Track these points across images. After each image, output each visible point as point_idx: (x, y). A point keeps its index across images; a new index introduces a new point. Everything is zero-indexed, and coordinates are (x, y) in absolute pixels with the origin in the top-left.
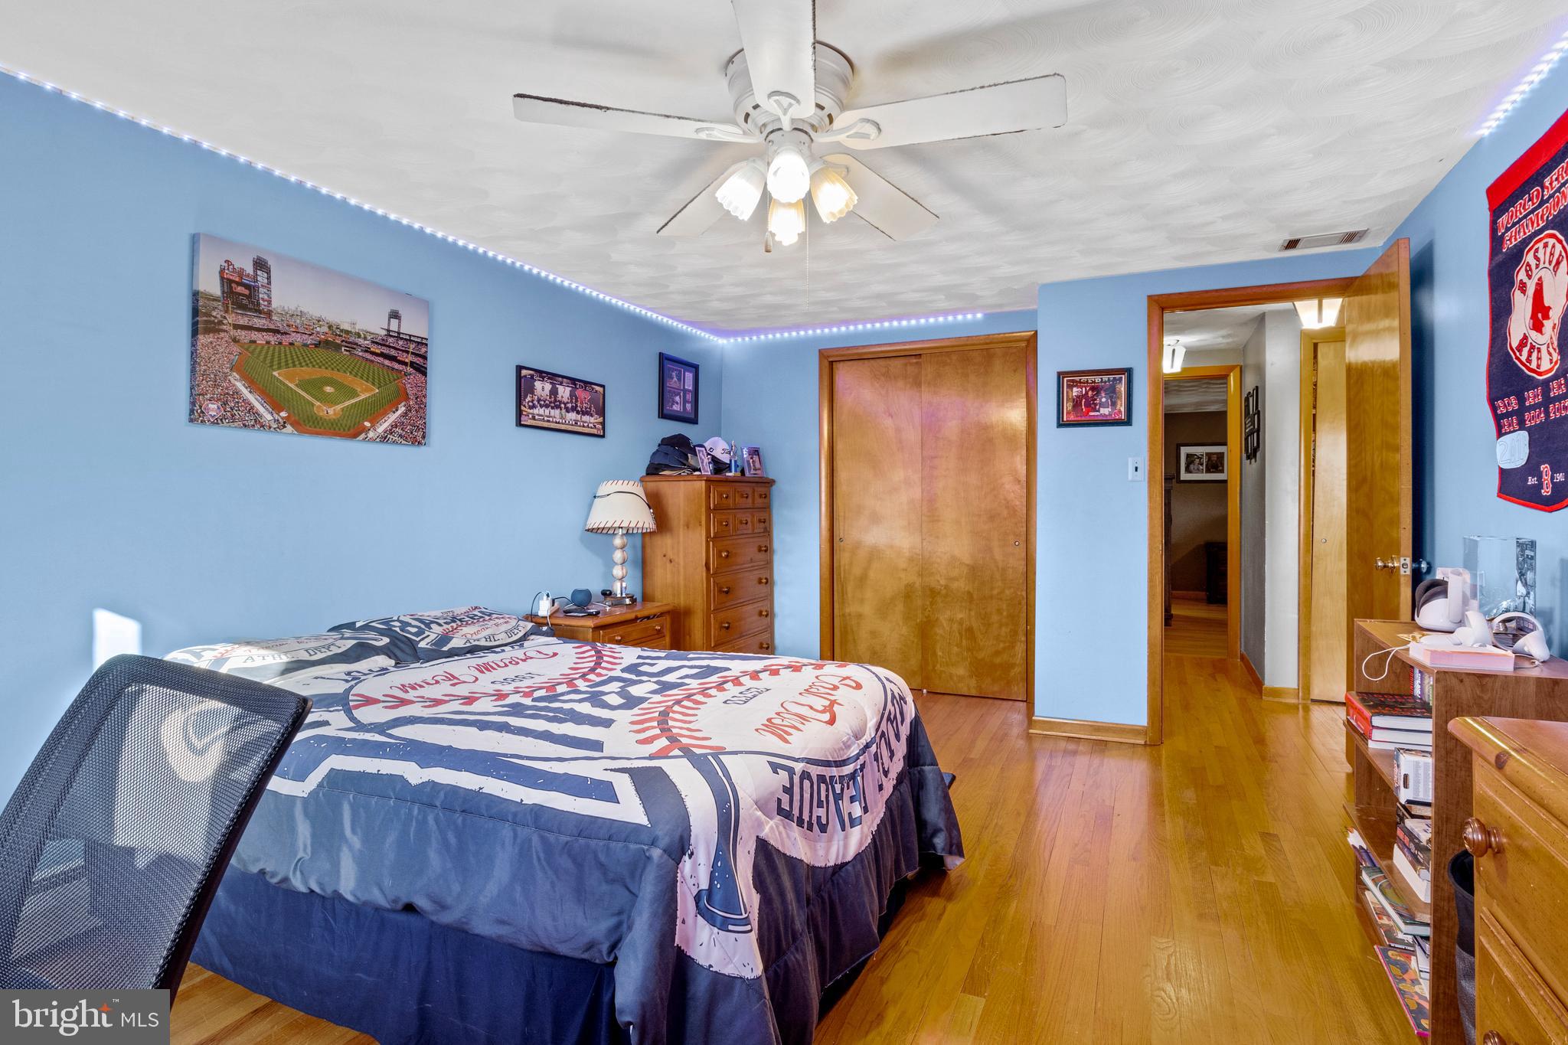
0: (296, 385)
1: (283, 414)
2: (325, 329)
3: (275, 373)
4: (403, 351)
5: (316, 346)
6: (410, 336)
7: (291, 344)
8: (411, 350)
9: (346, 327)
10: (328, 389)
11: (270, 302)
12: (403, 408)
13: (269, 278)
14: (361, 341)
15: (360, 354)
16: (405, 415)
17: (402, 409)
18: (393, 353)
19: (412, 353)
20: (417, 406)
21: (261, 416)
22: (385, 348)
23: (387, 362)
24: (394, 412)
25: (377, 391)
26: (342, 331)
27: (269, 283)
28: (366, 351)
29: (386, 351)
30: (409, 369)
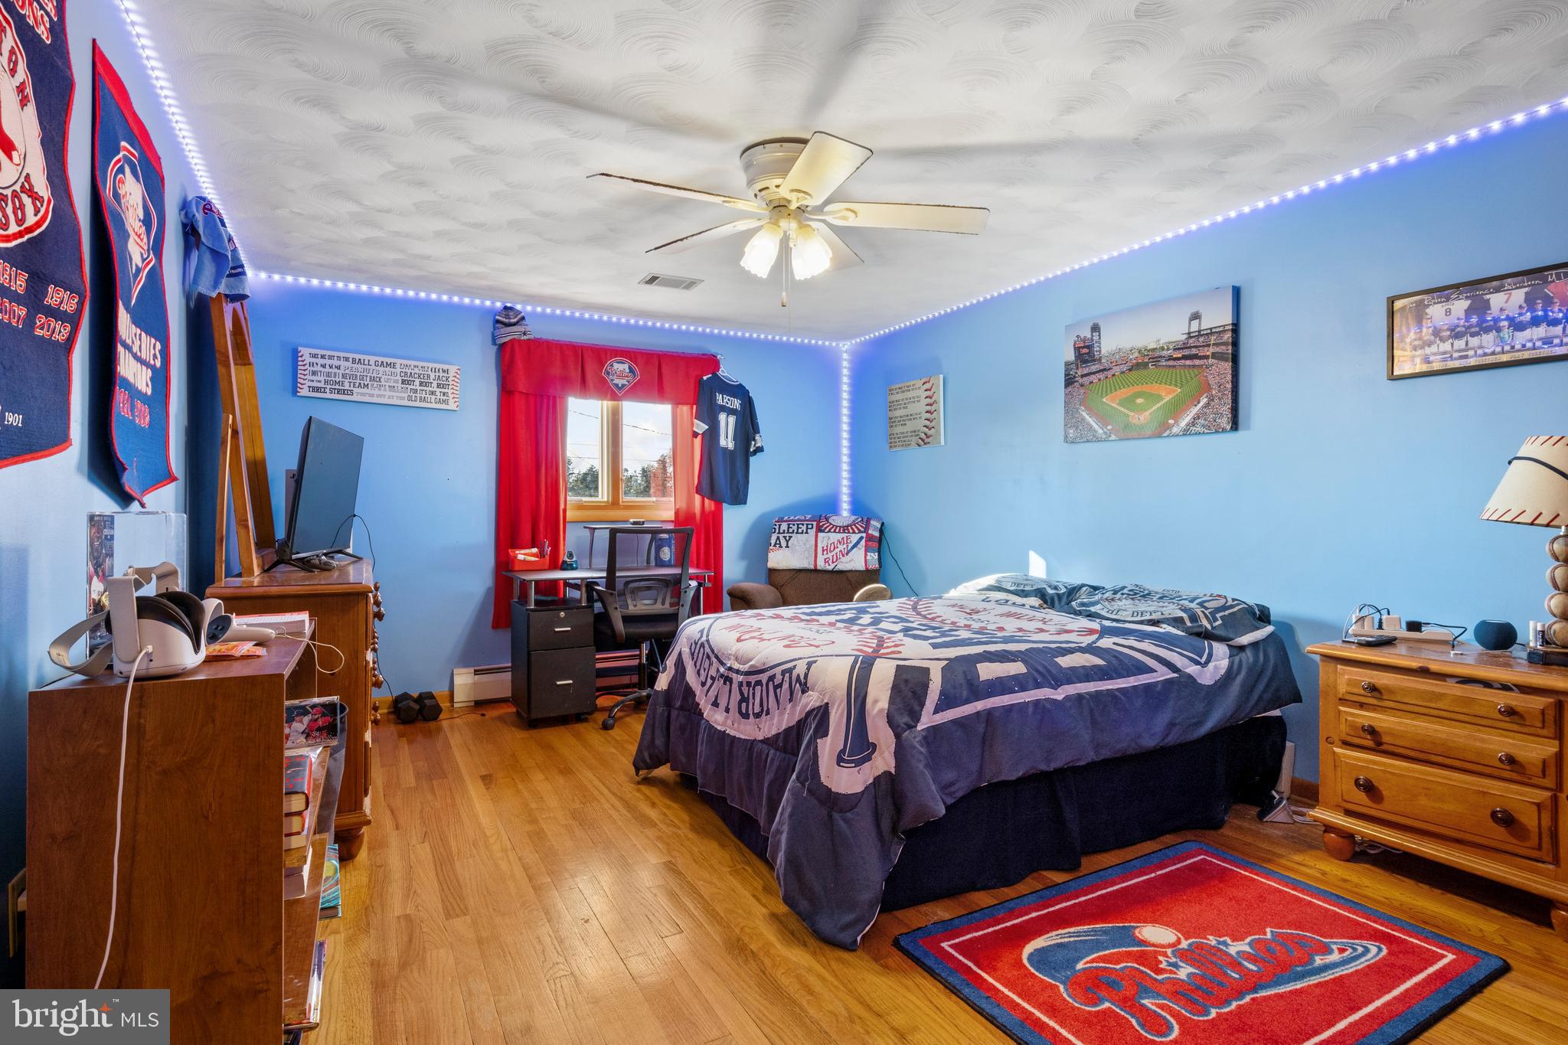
0: (1117, 404)
1: (1109, 427)
2: (1137, 355)
3: (1104, 400)
4: (1204, 346)
5: (1130, 370)
6: (1211, 329)
7: (1114, 375)
8: (1212, 342)
9: (1152, 346)
10: (1139, 401)
11: (1100, 351)
12: (1206, 400)
13: (1099, 335)
14: (1165, 353)
15: (1164, 364)
16: (1207, 405)
17: (1204, 401)
18: (1194, 351)
19: (1214, 344)
20: (1220, 394)
21: (1096, 431)
22: (1186, 350)
23: (1188, 362)
24: (1196, 405)
25: (1180, 390)
26: (1149, 351)
27: (1100, 339)
28: (1169, 360)
29: (1186, 352)
30: (1211, 361)
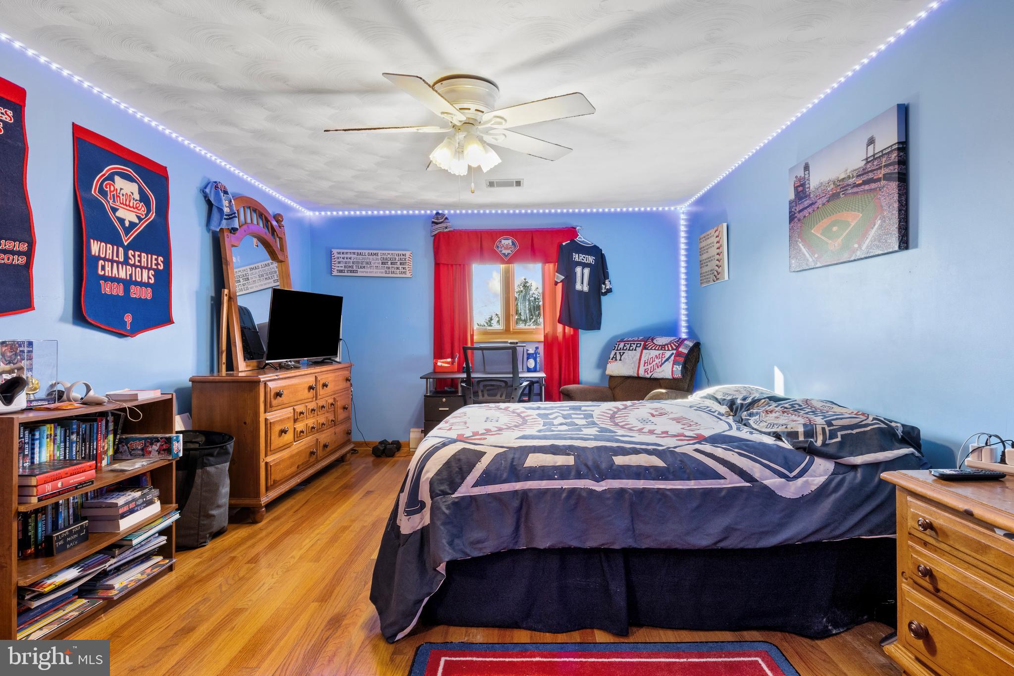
0: (821, 234)
1: (816, 256)
2: (832, 186)
3: (813, 231)
4: (877, 169)
5: (828, 201)
6: (882, 151)
7: (818, 208)
8: (884, 164)
9: (842, 176)
10: (835, 229)
11: (809, 188)
12: (879, 221)
13: (809, 173)
14: (851, 181)
15: (850, 191)
16: (881, 226)
17: (879, 222)
18: (871, 175)
19: (885, 166)
20: (890, 214)
21: (808, 260)
22: (865, 176)
23: (867, 187)
24: (873, 228)
25: (861, 215)
26: (840, 181)
27: (809, 176)
28: (854, 187)
29: (865, 178)
30: (883, 183)
